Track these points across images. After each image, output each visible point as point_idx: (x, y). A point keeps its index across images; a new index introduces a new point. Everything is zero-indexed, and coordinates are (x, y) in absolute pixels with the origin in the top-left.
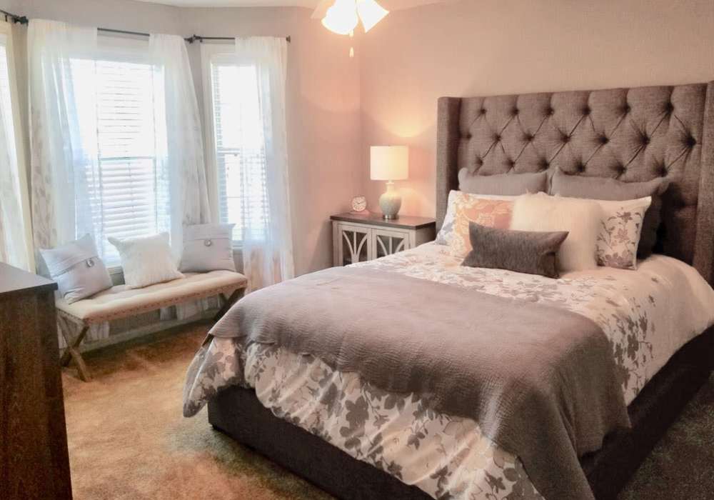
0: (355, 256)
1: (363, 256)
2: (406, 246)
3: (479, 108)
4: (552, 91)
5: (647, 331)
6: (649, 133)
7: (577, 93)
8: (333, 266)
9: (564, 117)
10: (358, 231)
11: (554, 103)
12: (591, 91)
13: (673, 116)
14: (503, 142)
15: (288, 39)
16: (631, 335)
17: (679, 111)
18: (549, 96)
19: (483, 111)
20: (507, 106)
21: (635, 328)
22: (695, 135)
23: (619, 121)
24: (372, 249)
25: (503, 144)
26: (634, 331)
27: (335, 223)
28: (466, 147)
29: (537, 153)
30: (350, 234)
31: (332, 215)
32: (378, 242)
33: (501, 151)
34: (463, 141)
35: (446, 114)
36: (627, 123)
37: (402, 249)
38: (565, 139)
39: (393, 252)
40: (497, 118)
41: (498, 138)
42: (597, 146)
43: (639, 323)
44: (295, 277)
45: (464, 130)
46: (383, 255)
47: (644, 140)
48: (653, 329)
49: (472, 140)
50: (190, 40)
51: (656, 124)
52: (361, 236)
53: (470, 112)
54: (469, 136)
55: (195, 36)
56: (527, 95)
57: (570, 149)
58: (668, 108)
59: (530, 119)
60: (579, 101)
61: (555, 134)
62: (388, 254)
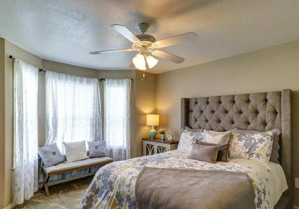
0: (150, 153)
1: (153, 153)
2: (167, 150)
3: (195, 102)
4: (221, 96)
5: (266, 195)
6: (259, 110)
7: (230, 96)
8: (143, 156)
9: (225, 104)
10: (152, 144)
11: (222, 99)
12: (235, 95)
13: (268, 103)
14: (204, 113)
15: (132, 80)
16: (259, 197)
17: (270, 101)
18: (220, 97)
19: (196, 103)
20: (205, 101)
21: (260, 193)
22: (278, 110)
23: (246, 105)
24: (156, 151)
25: (204, 114)
26: (260, 195)
27: (144, 141)
28: (191, 115)
29: (216, 117)
30: (148, 145)
31: (143, 138)
32: (158, 148)
33: (203, 117)
34: (190, 113)
35: (184, 104)
36: (250, 106)
37: (166, 151)
38: (226, 112)
39: (163, 152)
40: (201, 105)
41: (202, 112)
42: (238, 115)
43: (262, 191)
44: (131, 158)
45: (190, 109)
46: (159, 153)
47: (257, 112)
48: (269, 194)
49: (193, 112)
50: (101, 80)
51: (261, 107)
52: (152, 146)
53: (192, 103)
54: (192, 111)
55: (102, 79)
56: (211, 97)
57: (229, 116)
58: (266, 101)
59: (213, 105)
60: (231, 99)
61: (223, 110)
62: (161, 152)
